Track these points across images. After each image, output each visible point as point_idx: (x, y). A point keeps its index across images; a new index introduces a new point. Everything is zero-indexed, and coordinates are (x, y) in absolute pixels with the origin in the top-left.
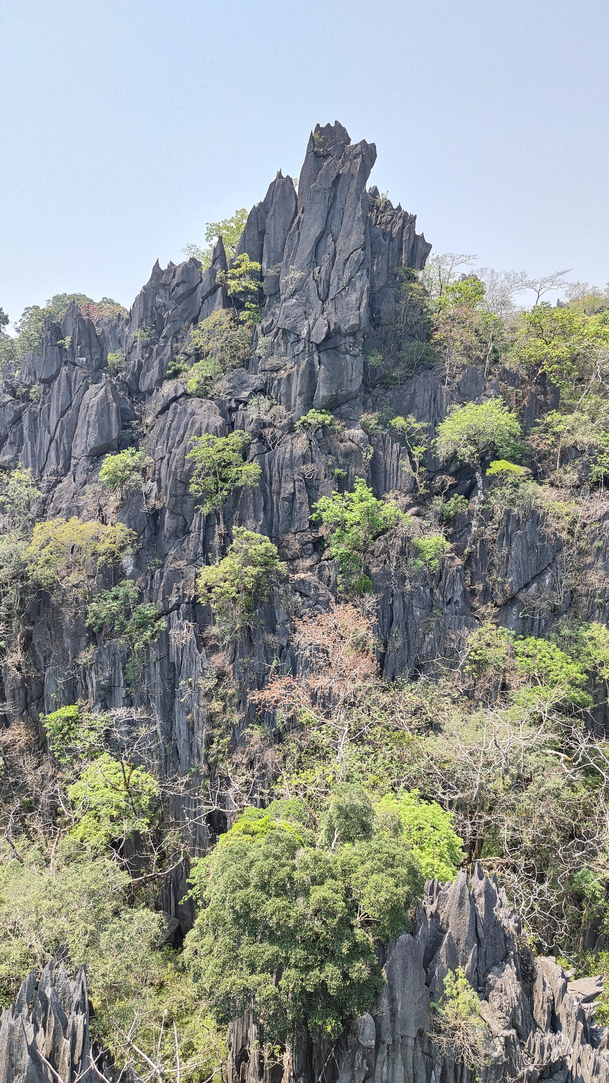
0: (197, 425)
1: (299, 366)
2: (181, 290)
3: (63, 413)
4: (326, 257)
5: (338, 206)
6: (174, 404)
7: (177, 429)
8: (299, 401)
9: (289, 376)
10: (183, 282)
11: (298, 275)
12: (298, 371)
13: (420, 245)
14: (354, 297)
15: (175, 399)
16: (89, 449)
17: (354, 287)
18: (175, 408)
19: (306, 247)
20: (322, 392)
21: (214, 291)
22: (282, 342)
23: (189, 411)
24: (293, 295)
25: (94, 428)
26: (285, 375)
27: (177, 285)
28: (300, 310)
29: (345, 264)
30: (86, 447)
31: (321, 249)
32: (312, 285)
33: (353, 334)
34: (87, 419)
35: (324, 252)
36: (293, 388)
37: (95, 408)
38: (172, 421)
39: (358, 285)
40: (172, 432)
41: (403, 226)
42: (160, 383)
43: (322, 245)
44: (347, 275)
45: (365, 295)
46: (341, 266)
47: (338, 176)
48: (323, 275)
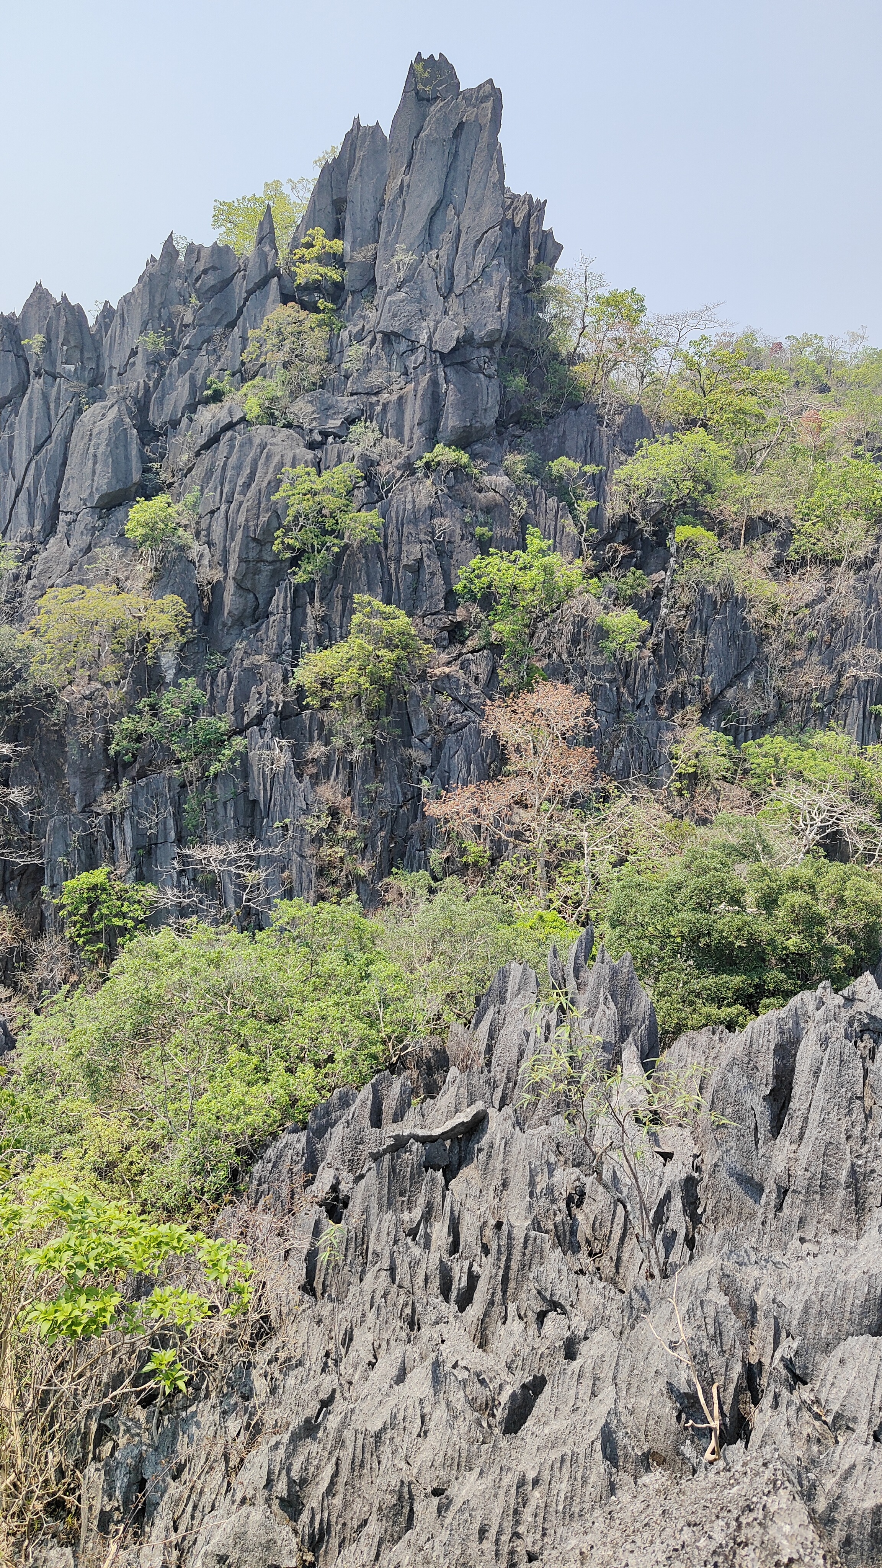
0: (276, 460)
1: (417, 384)
2: (210, 280)
3: (38, 449)
4: (446, 237)
5: (461, 166)
6: (229, 434)
7: (239, 468)
8: (417, 433)
9: (400, 398)
10: (214, 268)
11: (408, 258)
12: (415, 390)
13: (550, 244)
14: (491, 293)
15: (230, 426)
16: (96, 497)
17: (489, 279)
18: (232, 439)
19: (417, 220)
20: (451, 421)
21: (264, 283)
22: (382, 354)
23: (257, 441)
24: (399, 288)
25: (106, 464)
26: (395, 397)
27: (205, 272)
28: (413, 308)
29: (476, 247)
30: (91, 494)
31: (436, 227)
32: (428, 274)
33: (489, 345)
34: (91, 450)
35: (442, 231)
36: (408, 416)
37: (105, 435)
38: (227, 458)
39: (496, 277)
40: (229, 474)
41: (529, 215)
42: (192, 408)
43: (438, 221)
44: (480, 261)
45: (506, 291)
46: (470, 250)
47: (461, 125)
48: (443, 261)
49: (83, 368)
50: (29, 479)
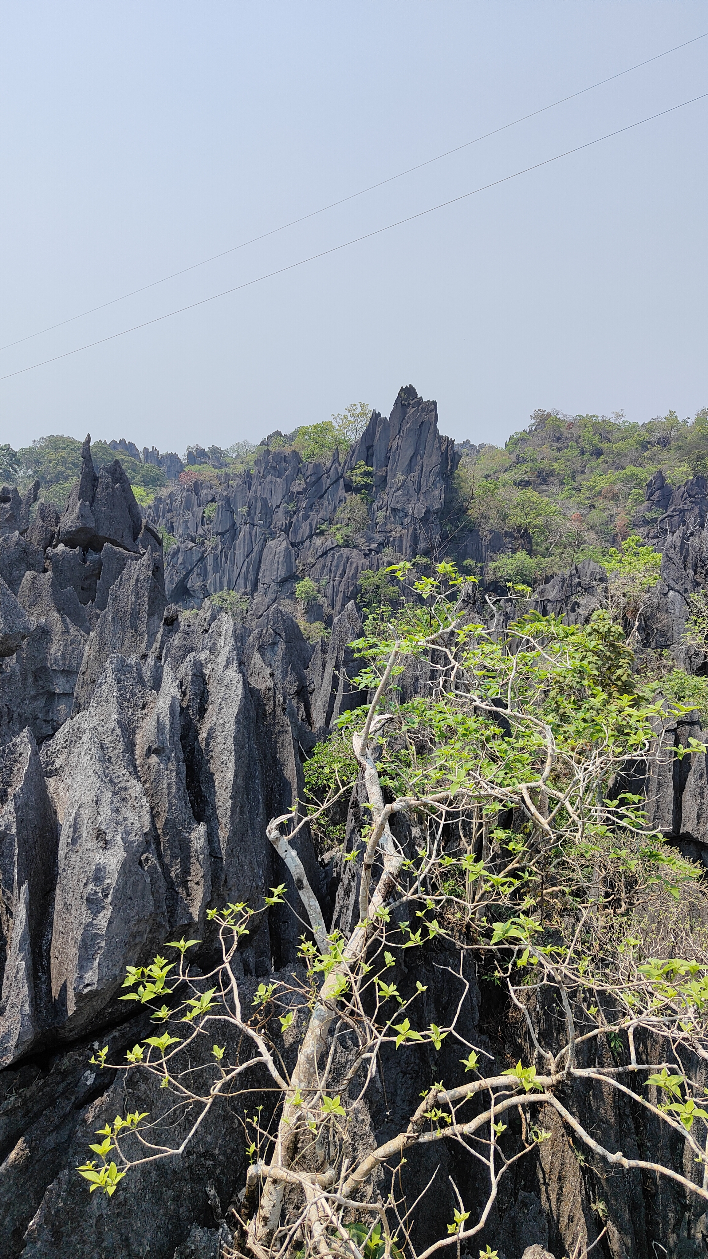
0: (355, 565)
1: (408, 531)
2: (313, 478)
3: (248, 556)
4: (418, 468)
6: (332, 552)
7: (337, 567)
8: (408, 551)
9: (401, 535)
10: (314, 473)
11: (401, 478)
12: (408, 533)
13: (456, 456)
14: (437, 492)
15: (332, 549)
16: (279, 579)
17: (436, 486)
18: (333, 554)
19: (404, 461)
20: (422, 545)
21: (337, 480)
22: (391, 515)
23: (345, 556)
24: (398, 489)
25: (283, 565)
26: (398, 535)
27: (311, 475)
28: (405, 498)
29: (430, 473)
30: (277, 578)
31: (413, 463)
32: (410, 484)
33: (436, 513)
34: (276, 559)
35: (416, 465)
36: (404, 542)
37: (282, 554)
38: (332, 562)
39: (438, 485)
40: (333, 569)
41: (448, 446)
42: (310, 537)
43: (413, 461)
44: (432, 479)
45: (443, 491)
46: (427, 474)
47: (423, 422)
48: (417, 478)
49: (266, 522)
50: (244, 569)
